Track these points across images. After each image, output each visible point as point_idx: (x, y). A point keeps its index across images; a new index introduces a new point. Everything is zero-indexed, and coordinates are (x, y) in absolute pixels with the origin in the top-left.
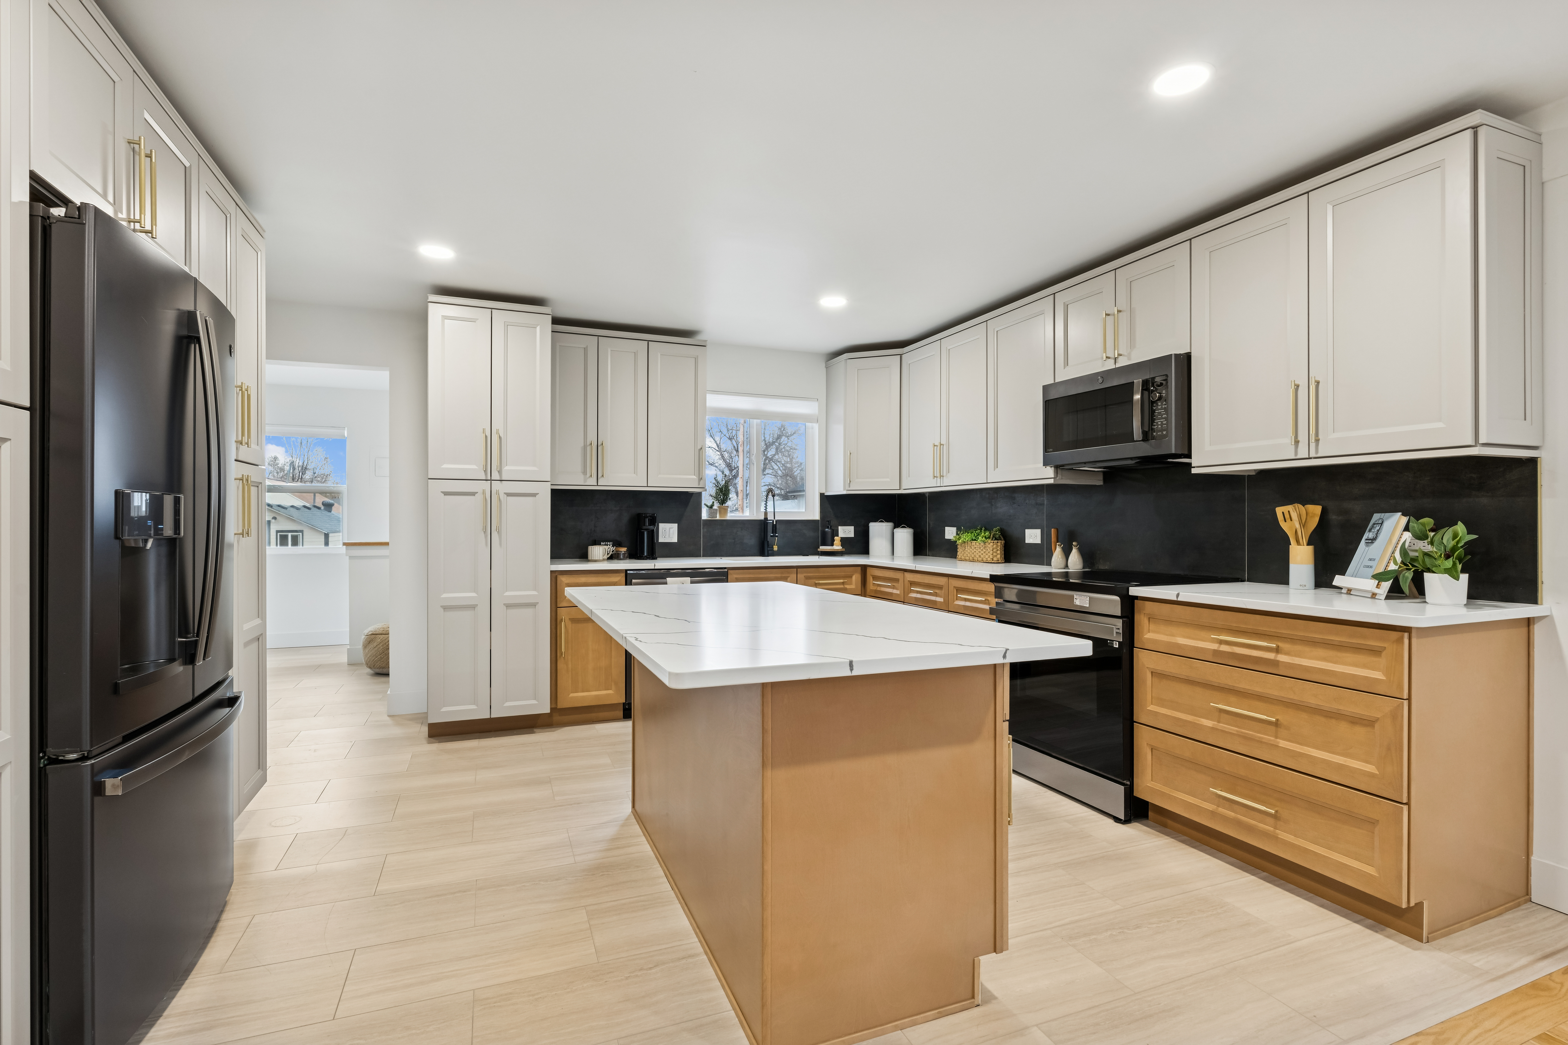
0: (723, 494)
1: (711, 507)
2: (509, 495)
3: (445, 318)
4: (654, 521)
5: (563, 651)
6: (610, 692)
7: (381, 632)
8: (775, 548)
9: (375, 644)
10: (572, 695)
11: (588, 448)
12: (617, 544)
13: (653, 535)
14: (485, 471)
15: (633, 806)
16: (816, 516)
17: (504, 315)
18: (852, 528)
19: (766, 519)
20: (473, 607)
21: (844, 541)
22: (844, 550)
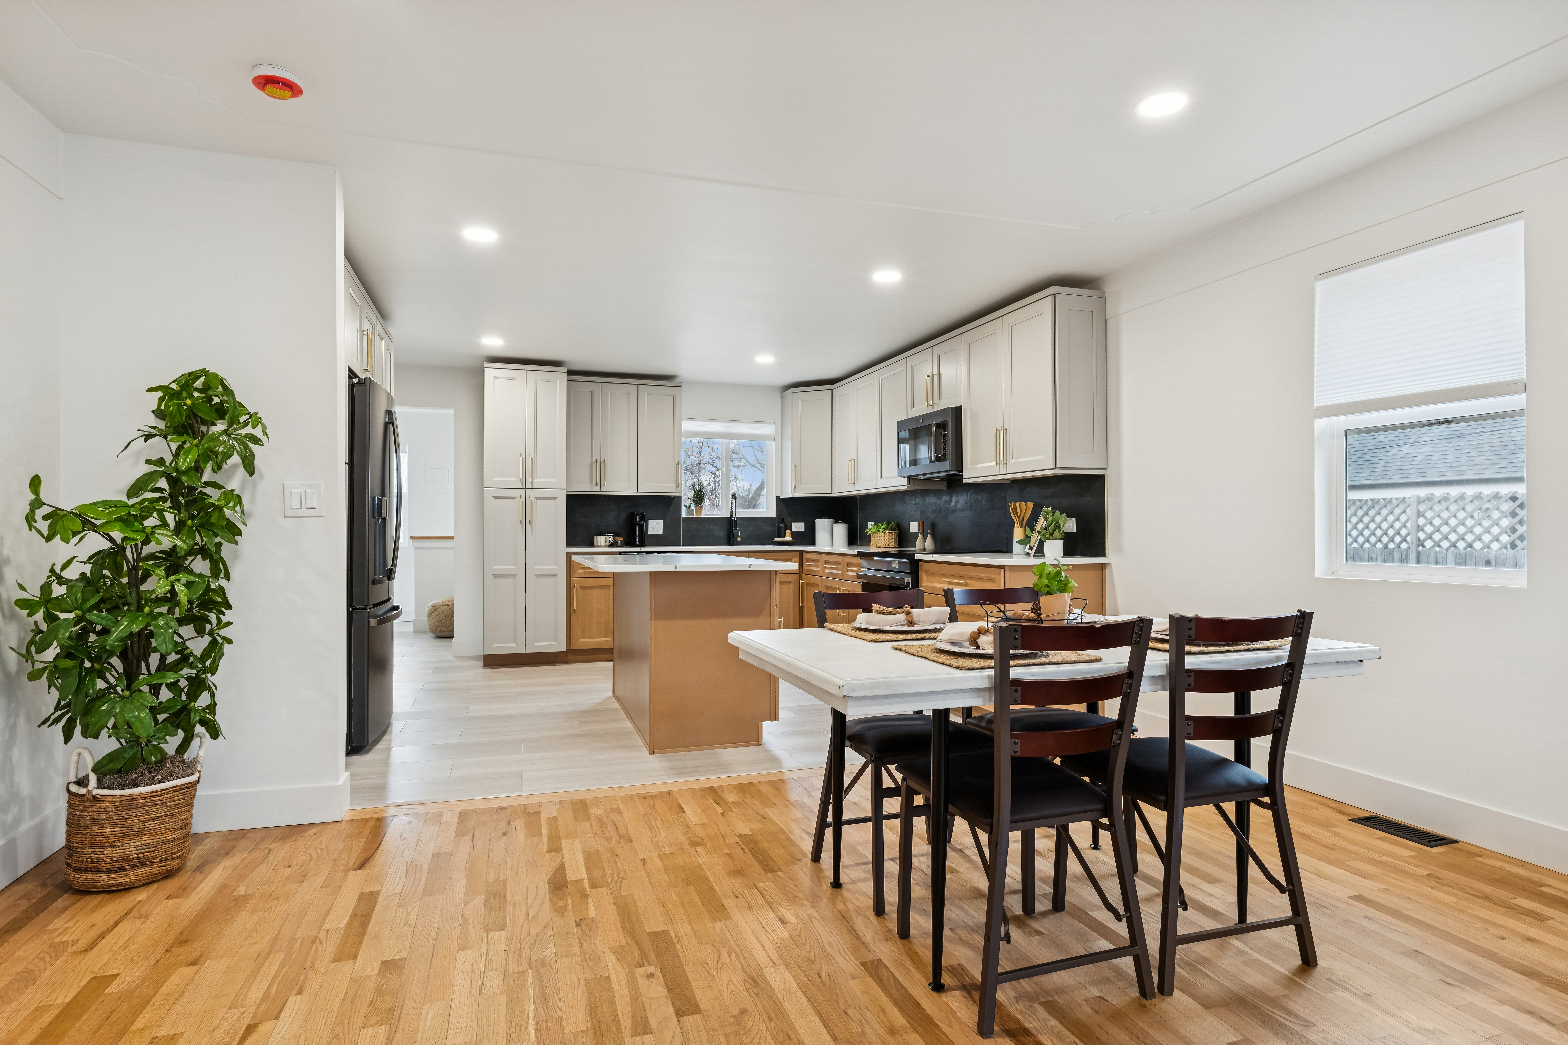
0: (699, 497)
1: (689, 507)
2: (538, 498)
3: (496, 378)
4: (643, 518)
5: (575, 608)
6: (608, 639)
7: (441, 604)
8: (739, 539)
9: (437, 613)
10: (581, 640)
11: (594, 464)
12: (616, 535)
13: (644, 528)
14: (522, 482)
15: (614, 691)
16: (773, 514)
17: (535, 374)
18: (803, 524)
19: (732, 516)
20: (514, 576)
21: (794, 534)
22: (794, 541)
